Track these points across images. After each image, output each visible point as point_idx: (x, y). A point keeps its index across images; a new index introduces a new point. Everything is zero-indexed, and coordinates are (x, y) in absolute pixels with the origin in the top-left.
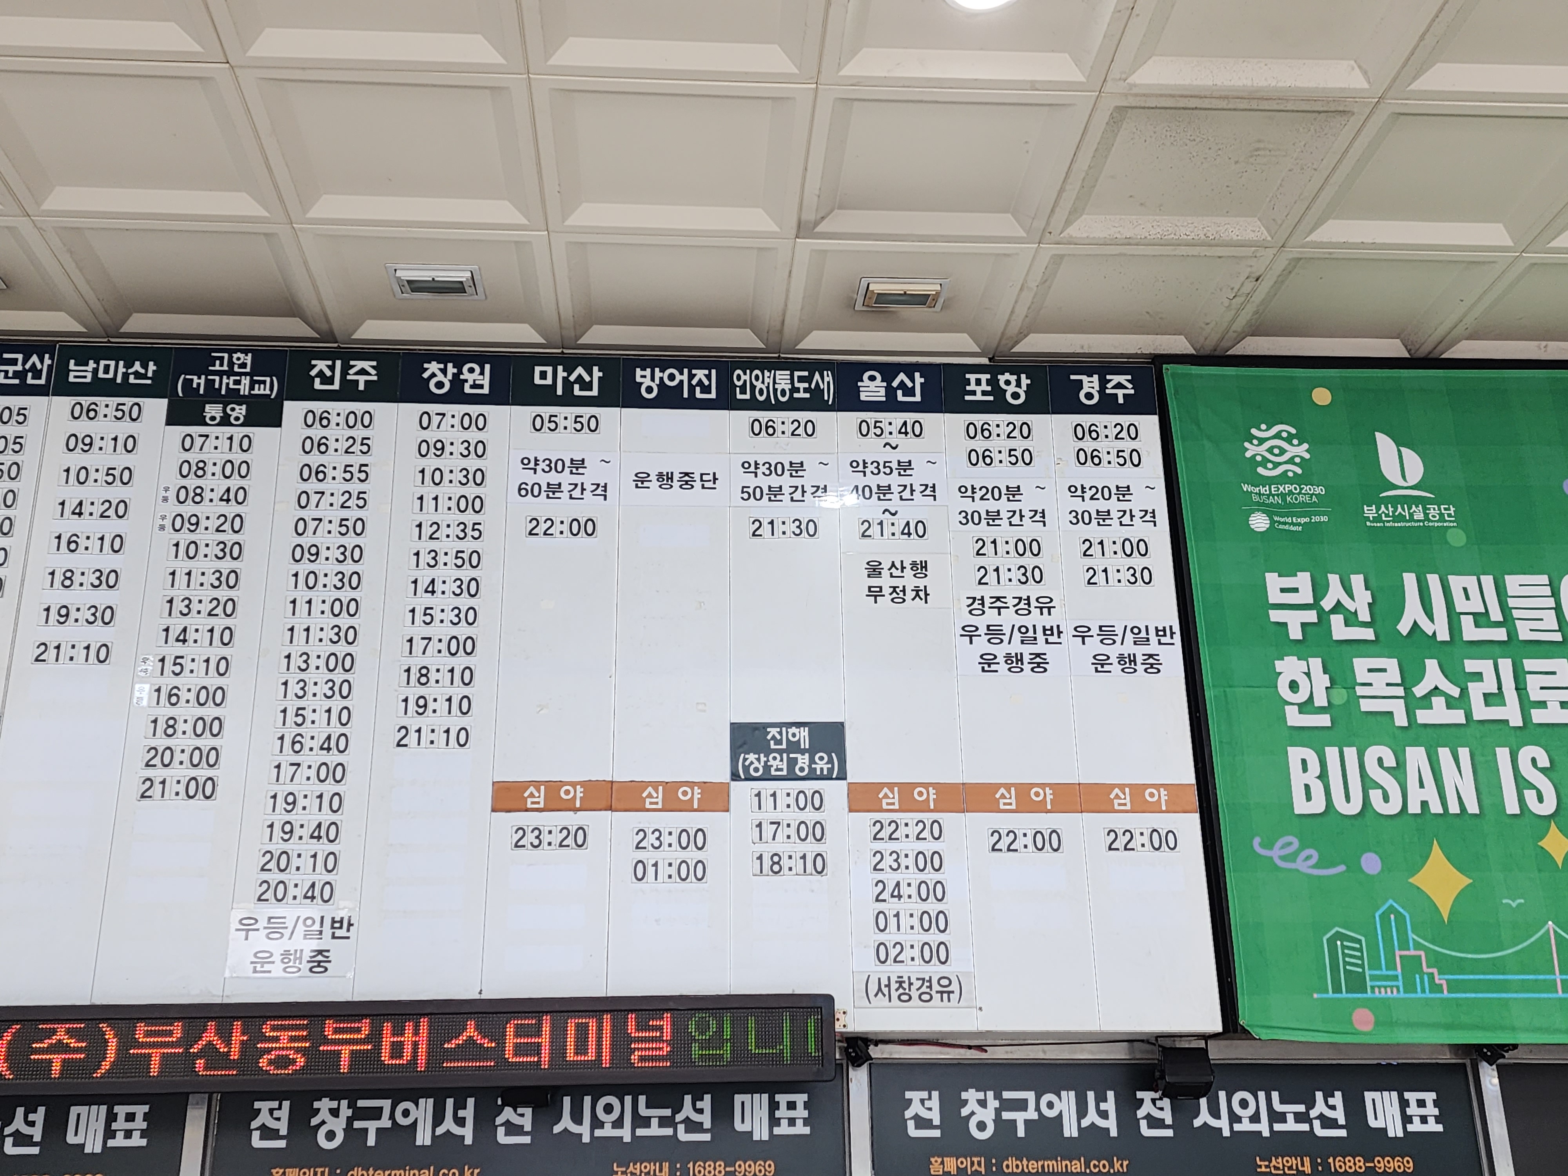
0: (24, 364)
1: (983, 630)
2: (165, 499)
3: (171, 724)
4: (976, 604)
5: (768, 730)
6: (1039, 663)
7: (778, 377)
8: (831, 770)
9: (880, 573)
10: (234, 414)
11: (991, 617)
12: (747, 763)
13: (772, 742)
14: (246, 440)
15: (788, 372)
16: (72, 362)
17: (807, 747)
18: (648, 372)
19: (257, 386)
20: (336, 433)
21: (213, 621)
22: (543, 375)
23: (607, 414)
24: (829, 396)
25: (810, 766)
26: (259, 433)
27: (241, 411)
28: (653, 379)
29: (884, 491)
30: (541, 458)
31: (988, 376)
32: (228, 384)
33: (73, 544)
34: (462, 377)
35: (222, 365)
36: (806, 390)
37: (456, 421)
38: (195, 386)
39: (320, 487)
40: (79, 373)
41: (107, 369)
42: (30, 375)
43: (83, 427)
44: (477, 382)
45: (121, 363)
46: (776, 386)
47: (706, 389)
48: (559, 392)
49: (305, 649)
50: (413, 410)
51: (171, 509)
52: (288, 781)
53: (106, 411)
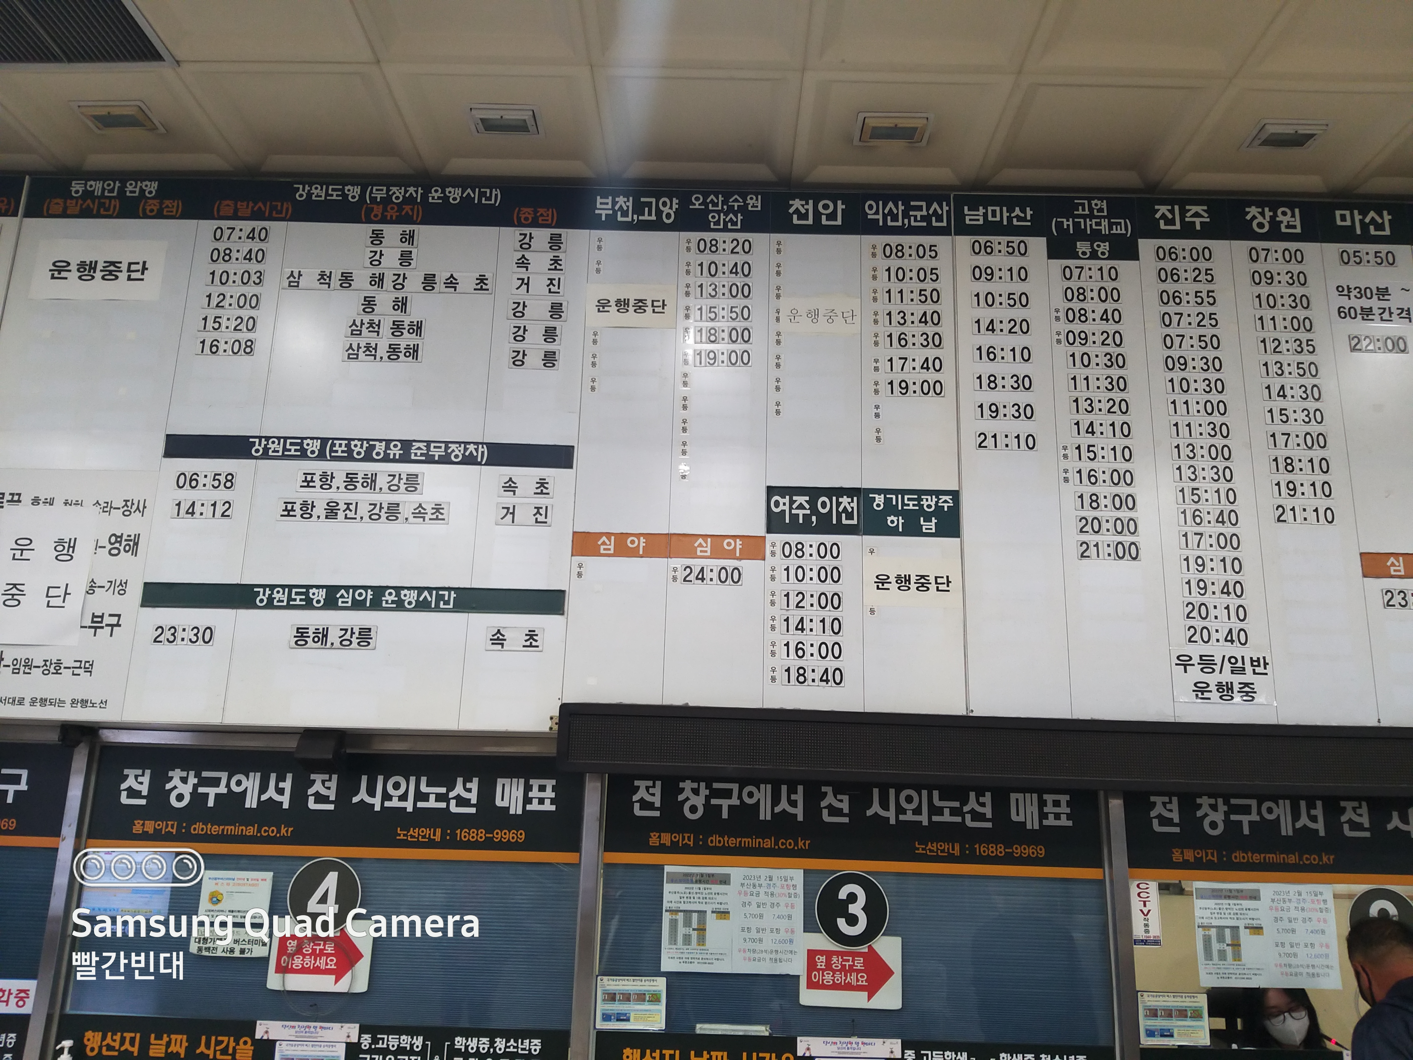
0: (928, 210)
2: (1058, 319)
3: (1095, 500)
10: (1100, 250)
14: (1113, 271)
16: (966, 208)
19: (1114, 227)
20: (1184, 265)
21: (1112, 418)
22: (1343, 218)
26: (1123, 266)
27: (1104, 247)
30: (1352, 286)
32: (1091, 225)
33: (991, 354)
34: (1278, 219)
35: (1084, 210)
37: (1279, 255)
38: (1065, 227)
39: (1179, 309)
40: (974, 217)
41: (994, 213)
42: (934, 219)
43: (983, 260)
44: (1290, 223)
45: (1005, 209)
48: (1358, 232)
49: (1190, 441)
50: (1242, 246)
51: (1064, 327)
52: (1195, 547)
53: (1000, 247)
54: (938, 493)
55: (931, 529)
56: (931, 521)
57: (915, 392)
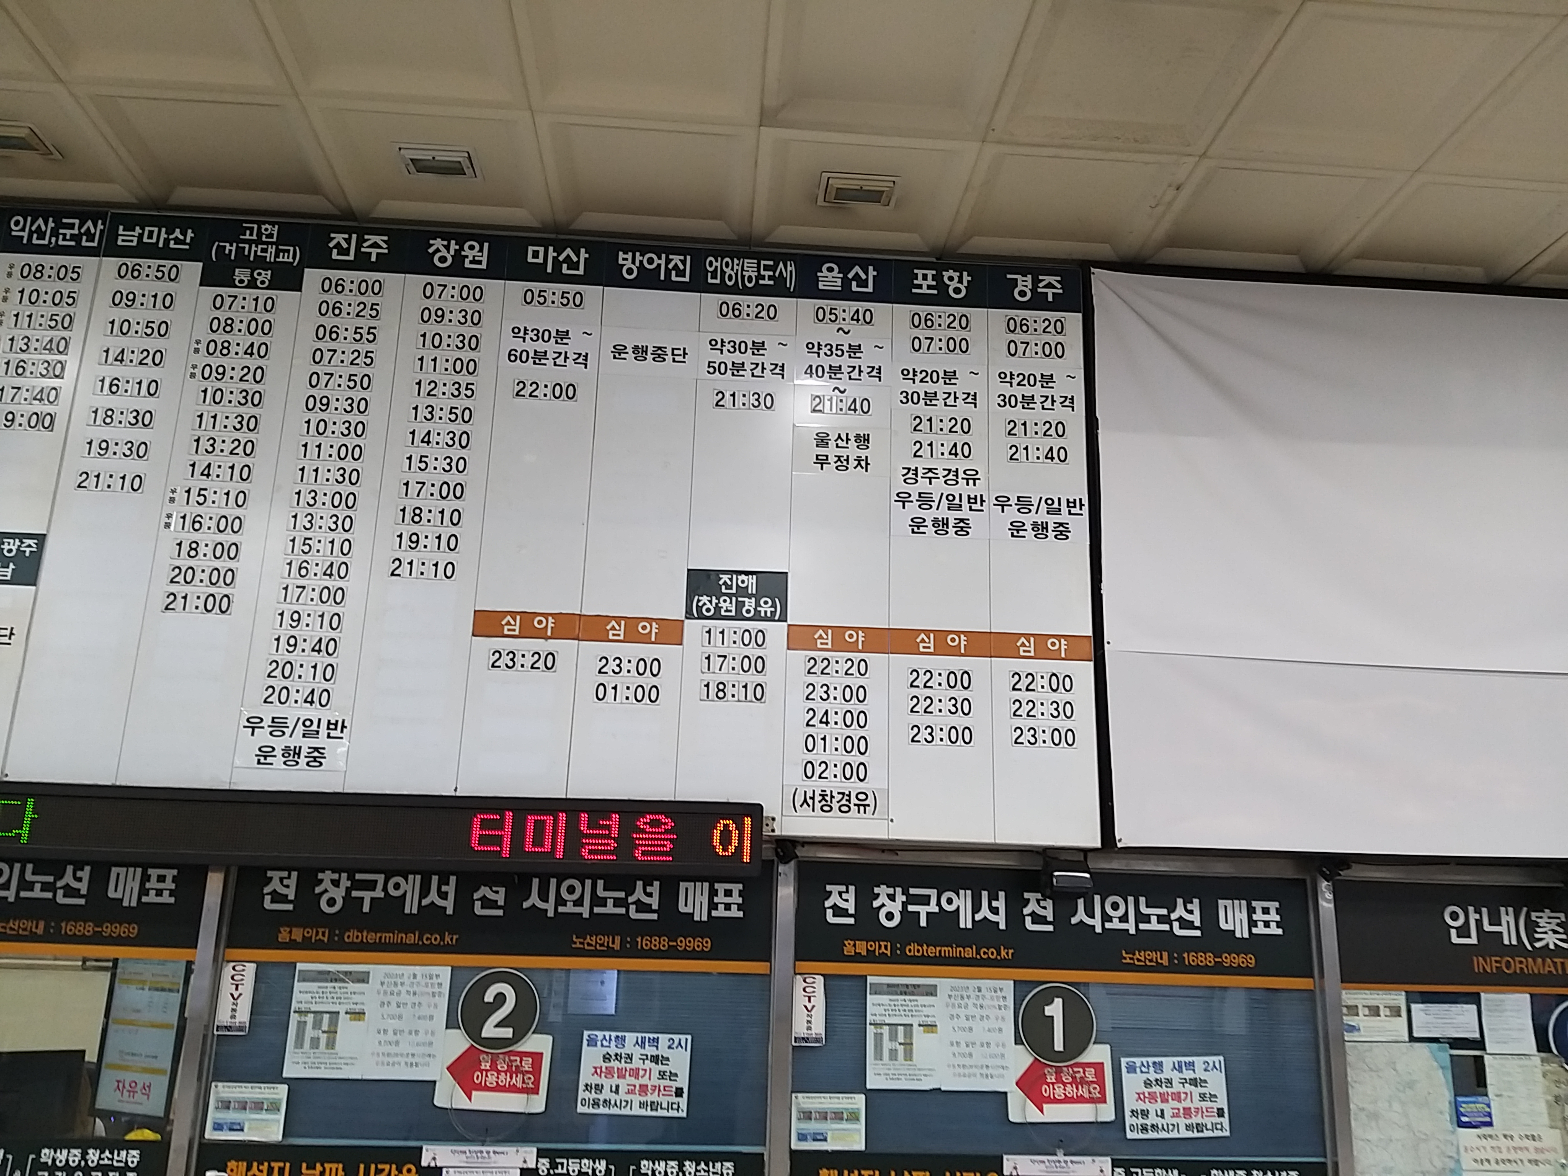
0: (80, 228)
1: (915, 497)
2: (197, 351)
3: (194, 547)
4: (911, 474)
5: (721, 576)
6: (963, 527)
7: (746, 265)
8: (773, 613)
9: (827, 443)
10: (260, 278)
11: (923, 485)
12: (700, 604)
13: (723, 587)
14: (270, 302)
15: (755, 261)
16: (121, 227)
17: (754, 592)
18: (629, 256)
19: (281, 254)
20: (349, 300)
21: (233, 460)
22: (536, 255)
23: (592, 291)
24: (791, 284)
25: (755, 609)
26: (282, 296)
27: (266, 276)
28: (633, 262)
29: (835, 371)
30: (530, 329)
31: (934, 272)
32: (256, 252)
33: (114, 386)
34: (463, 253)
35: (251, 234)
36: (770, 278)
37: (456, 292)
38: (227, 252)
39: (333, 345)
40: (126, 238)
41: (151, 234)
42: (84, 238)
43: (127, 285)
44: (477, 258)
45: (164, 230)
46: (744, 273)
47: (681, 273)
48: (549, 270)
49: (313, 488)
50: (418, 280)
51: (202, 359)
52: (294, 601)
53: (148, 271)
54: (21, 536)
55: (6, 576)
56: (8, 567)
57: (20, 425)
